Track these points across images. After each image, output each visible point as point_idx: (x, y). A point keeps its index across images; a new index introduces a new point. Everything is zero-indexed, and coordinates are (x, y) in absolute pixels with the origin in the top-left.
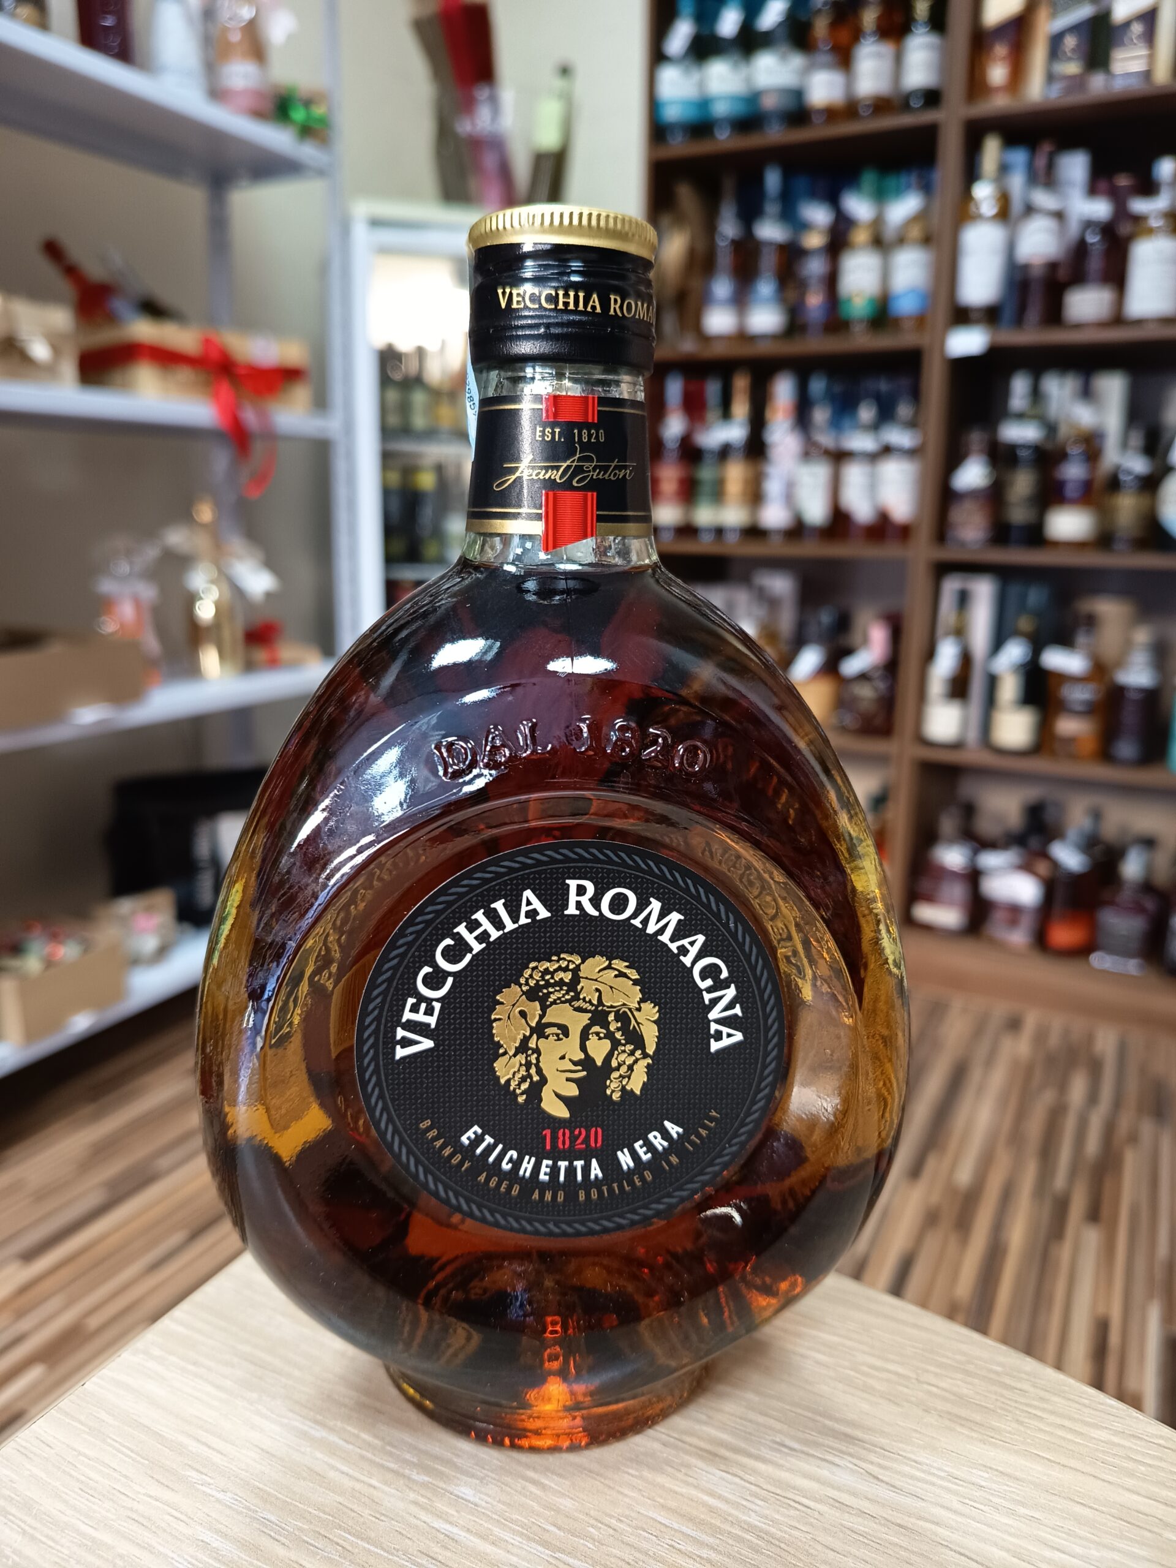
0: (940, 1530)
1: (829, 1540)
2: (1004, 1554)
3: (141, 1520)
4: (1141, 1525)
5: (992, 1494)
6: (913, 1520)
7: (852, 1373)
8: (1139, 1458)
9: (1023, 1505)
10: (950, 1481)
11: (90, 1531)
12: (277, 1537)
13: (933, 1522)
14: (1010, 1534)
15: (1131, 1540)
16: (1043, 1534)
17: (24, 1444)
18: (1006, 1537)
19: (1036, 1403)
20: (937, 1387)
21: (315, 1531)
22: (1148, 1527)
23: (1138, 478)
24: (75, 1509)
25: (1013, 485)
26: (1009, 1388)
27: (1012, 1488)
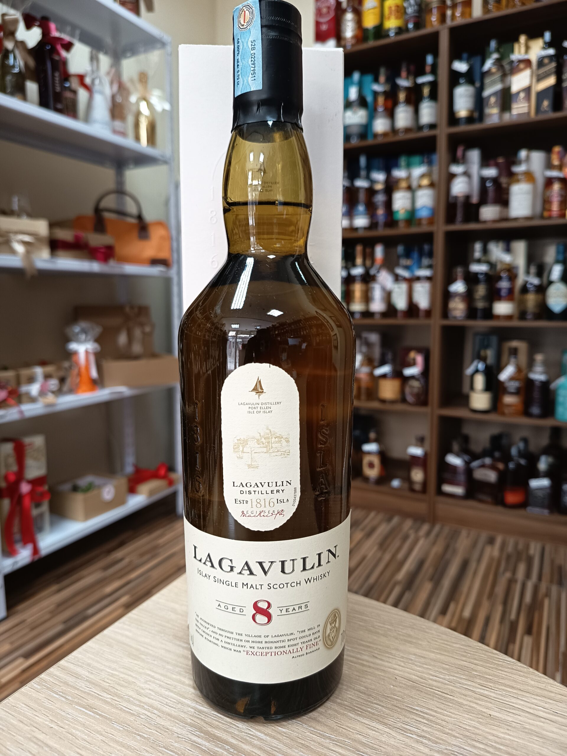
0: (396, 671)
1: (357, 674)
2: (417, 677)
3: (127, 668)
4: (465, 670)
5: (416, 662)
6: (387, 668)
7: (372, 628)
8: (469, 652)
9: (425, 664)
10: (401, 658)
13: (393, 669)
14: (419, 672)
15: (461, 674)
16: (431, 672)
18: (418, 673)
19: (436, 637)
20: (402, 632)
22: (467, 671)
23: (535, 286)
24: (105, 665)
25: (477, 291)
26: (428, 633)
27: (423, 660)
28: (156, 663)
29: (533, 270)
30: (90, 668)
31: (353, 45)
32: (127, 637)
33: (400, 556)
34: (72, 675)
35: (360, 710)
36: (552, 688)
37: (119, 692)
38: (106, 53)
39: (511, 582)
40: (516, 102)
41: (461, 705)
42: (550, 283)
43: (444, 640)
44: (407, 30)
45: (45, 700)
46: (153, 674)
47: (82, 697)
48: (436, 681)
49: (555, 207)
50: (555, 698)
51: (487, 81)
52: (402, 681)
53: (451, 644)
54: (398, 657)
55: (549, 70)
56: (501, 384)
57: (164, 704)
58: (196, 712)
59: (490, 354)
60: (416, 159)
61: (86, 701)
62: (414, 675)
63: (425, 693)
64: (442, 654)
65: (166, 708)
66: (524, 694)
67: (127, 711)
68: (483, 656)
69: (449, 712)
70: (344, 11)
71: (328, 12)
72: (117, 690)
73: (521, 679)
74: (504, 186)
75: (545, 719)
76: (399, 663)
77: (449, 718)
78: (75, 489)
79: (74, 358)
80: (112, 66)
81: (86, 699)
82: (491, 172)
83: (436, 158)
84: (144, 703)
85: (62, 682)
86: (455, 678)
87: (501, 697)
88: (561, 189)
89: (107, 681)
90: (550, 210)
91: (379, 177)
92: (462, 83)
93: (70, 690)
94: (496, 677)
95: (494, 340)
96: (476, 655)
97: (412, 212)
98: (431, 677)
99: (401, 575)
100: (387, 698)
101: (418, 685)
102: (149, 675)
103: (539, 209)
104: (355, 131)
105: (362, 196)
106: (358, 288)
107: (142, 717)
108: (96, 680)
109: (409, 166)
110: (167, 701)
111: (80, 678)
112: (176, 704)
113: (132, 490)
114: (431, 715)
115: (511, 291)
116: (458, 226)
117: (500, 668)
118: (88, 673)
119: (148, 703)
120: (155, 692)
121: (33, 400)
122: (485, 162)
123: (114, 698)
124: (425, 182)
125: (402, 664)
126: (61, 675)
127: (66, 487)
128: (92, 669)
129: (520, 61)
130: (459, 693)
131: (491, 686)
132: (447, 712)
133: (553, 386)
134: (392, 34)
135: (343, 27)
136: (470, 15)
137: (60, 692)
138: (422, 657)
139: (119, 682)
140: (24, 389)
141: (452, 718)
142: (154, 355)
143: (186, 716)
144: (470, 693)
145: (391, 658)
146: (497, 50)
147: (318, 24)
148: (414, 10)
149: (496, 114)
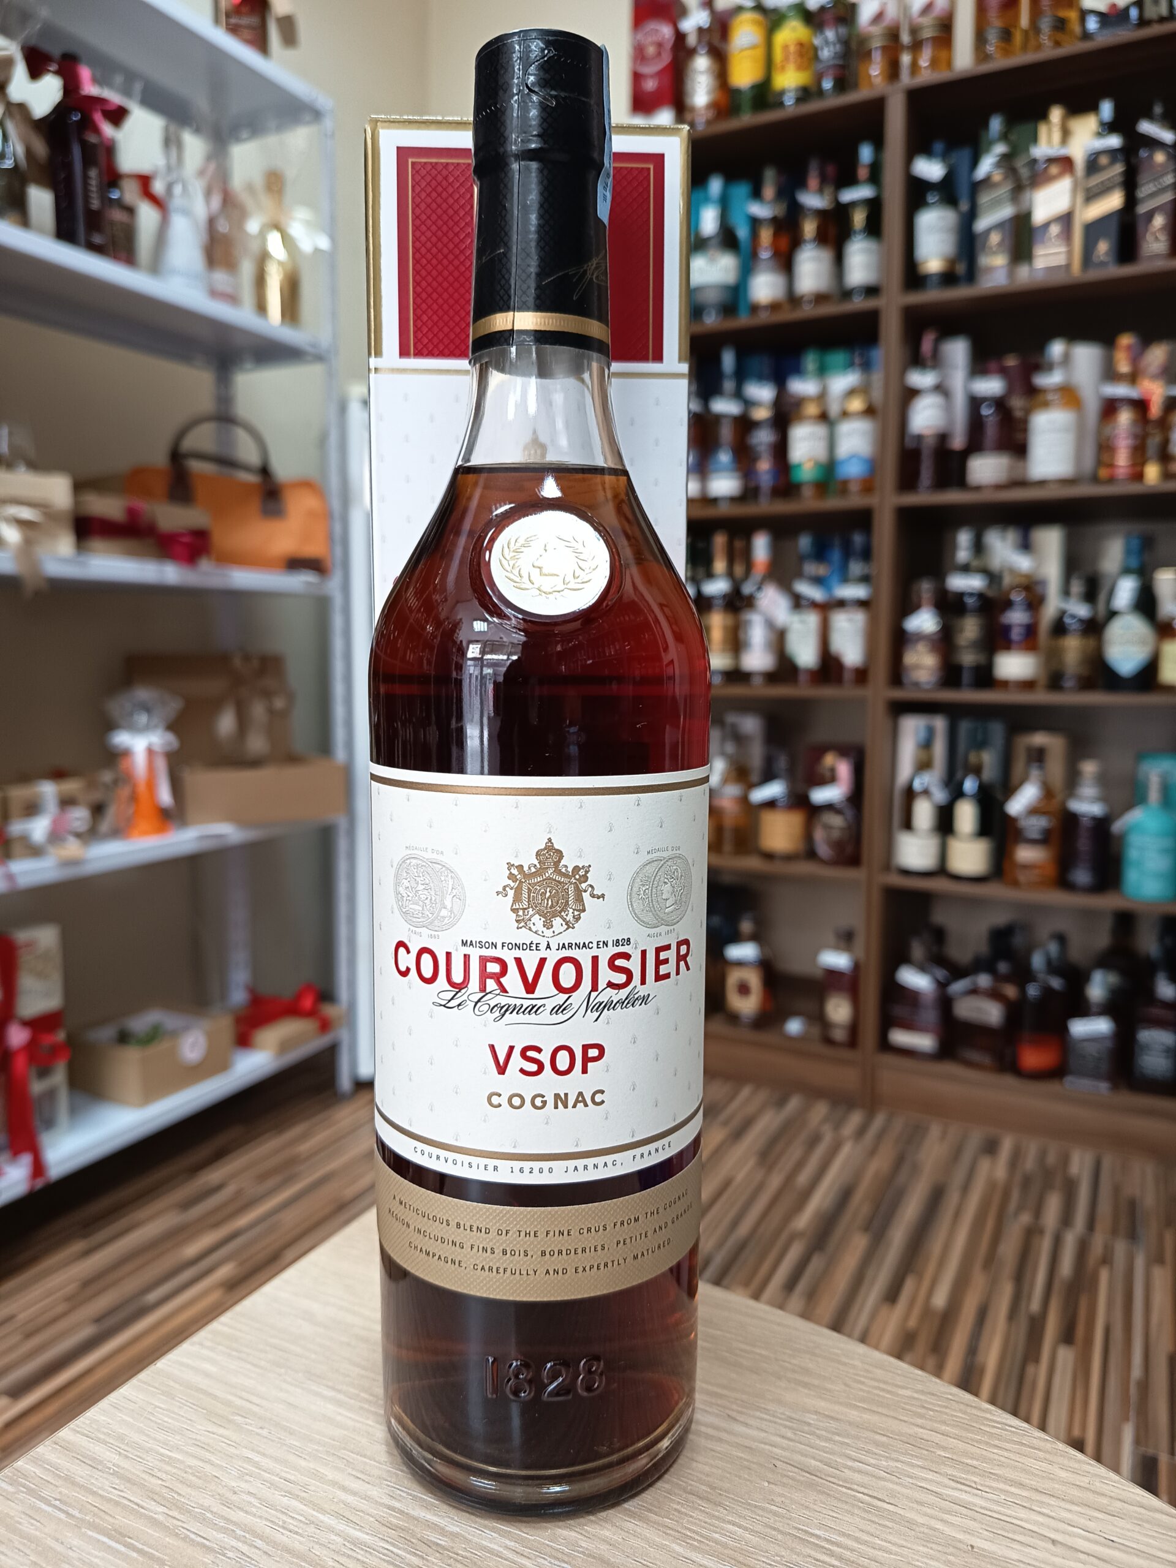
0: (775, 1450)
2: (818, 1463)
3: (203, 1446)
4: (919, 1445)
5: (818, 1429)
6: (756, 1444)
7: (728, 1355)
8: (932, 1407)
9: (838, 1435)
10: (787, 1421)
11: (170, 1454)
12: (301, 1455)
13: (771, 1445)
14: (825, 1452)
16: (849, 1452)
17: (115, 1401)
18: (821, 1453)
19: (862, 1373)
20: (790, 1363)
21: (327, 1452)
23: (1081, 621)
24: (155, 1439)
25: (962, 631)
26: (845, 1364)
27: (833, 1425)
28: (265, 1432)
29: (1077, 587)
30: (123, 1446)
31: (709, 123)
32: (207, 1375)
33: (803, 1178)
34: (85, 1463)
35: (697, 1537)
36: (1105, 1486)
37: (183, 1500)
38: (197, 131)
39: (1032, 1233)
40: (1043, 242)
41: (910, 1524)
42: (1112, 614)
43: (879, 1381)
44: (820, 93)
45: (23, 1516)
46: (257, 1458)
47: (101, 1510)
48: (860, 1472)
49: (1122, 459)
50: (1109, 1508)
51: (984, 199)
52: (789, 1471)
53: (894, 1390)
54: (780, 1419)
55: (1109, 179)
56: (1010, 822)
57: (279, 1526)
58: (346, 1543)
59: (989, 759)
60: (838, 357)
61: (111, 1519)
62: (814, 1458)
63: (836, 1498)
64: (874, 1411)
65: (283, 1534)
66: (1044, 1500)
67: (198, 1543)
68: (960, 1415)
69: (886, 1541)
70: (691, 53)
71: (659, 54)
72: (179, 1494)
73: (1040, 1467)
74: (1018, 414)
75: (1088, 1554)
76: (783, 1431)
77: (885, 1555)
78: (124, 1038)
79: (123, 765)
80: (209, 158)
81: (111, 1516)
82: (991, 386)
83: (878, 355)
84: (235, 1524)
85: (60, 1477)
86: (899, 1465)
87: (996, 1508)
88: (1135, 422)
89: (159, 1474)
90: (1111, 465)
91: (762, 393)
92: (933, 203)
93: (77, 1495)
94: (986, 1463)
95: (997, 730)
96: (946, 1414)
97: (830, 467)
98: (850, 1463)
99: (804, 1220)
100: (756, 1510)
101: (820, 1480)
102: (248, 1460)
103: (1089, 463)
104: (712, 297)
105: (726, 433)
106: (717, 623)
107: (230, 1554)
108: (136, 1472)
109: (822, 371)
110: (284, 1518)
111: (100, 1467)
112: (304, 1526)
113: (244, 1041)
114: (847, 1548)
115: (1031, 631)
116: (924, 497)
117: (997, 1442)
118: (117, 1457)
119: (245, 1525)
120: (259, 1499)
121: (35, 851)
122: (979, 365)
123: (170, 1513)
124: (856, 405)
125: (789, 1434)
126: (59, 1461)
127: (105, 1034)
128: (126, 1448)
129: (1051, 161)
130: (907, 1497)
131: (975, 1483)
132: (882, 1540)
133: (1117, 827)
134: (789, 100)
135: (689, 85)
136: (949, 63)
137: (56, 1500)
138: (832, 1418)
139: (183, 1477)
140: (16, 828)
141: (891, 1553)
142: (293, 759)
143: (325, 1552)
144: (931, 1499)
145: (766, 1420)
146: (1004, 137)
147: (637, 78)
148: (835, 53)
149: (1002, 267)
